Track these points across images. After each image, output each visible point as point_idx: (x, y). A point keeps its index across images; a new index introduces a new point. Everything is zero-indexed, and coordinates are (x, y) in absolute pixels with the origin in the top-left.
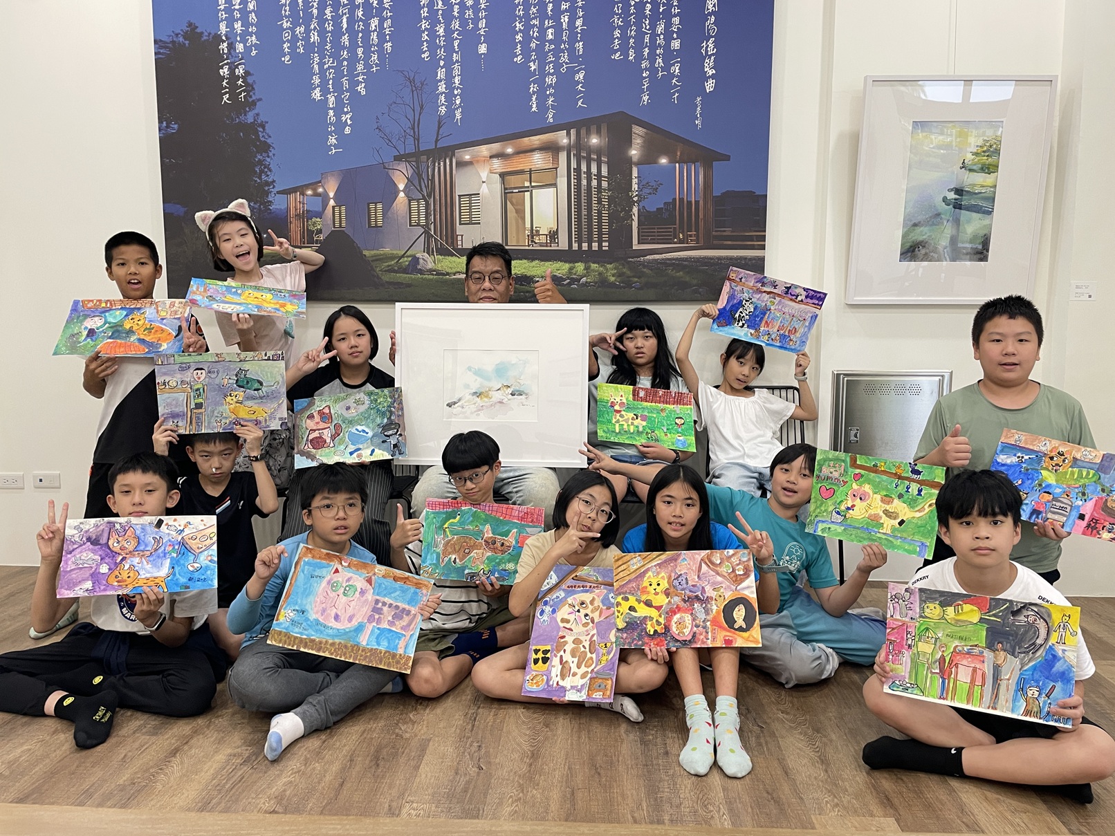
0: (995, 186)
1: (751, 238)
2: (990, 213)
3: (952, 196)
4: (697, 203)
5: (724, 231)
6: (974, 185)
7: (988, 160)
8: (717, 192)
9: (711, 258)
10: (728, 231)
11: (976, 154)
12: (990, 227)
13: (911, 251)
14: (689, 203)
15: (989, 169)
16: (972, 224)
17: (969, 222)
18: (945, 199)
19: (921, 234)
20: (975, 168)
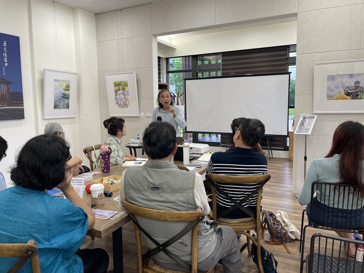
0: (69, 94)
1: (20, 104)
2: (69, 99)
3: (62, 95)
4: (6, 94)
5: (13, 102)
6: (66, 93)
7: (67, 88)
8: (11, 92)
9: (11, 109)
10: (14, 102)
11: (66, 87)
12: (69, 102)
13: (56, 107)
14: (4, 94)
15: (68, 90)
16: (66, 101)
17: (65, 101)
18: (61, 96)
19: (58, 103)
20: (66, 90)
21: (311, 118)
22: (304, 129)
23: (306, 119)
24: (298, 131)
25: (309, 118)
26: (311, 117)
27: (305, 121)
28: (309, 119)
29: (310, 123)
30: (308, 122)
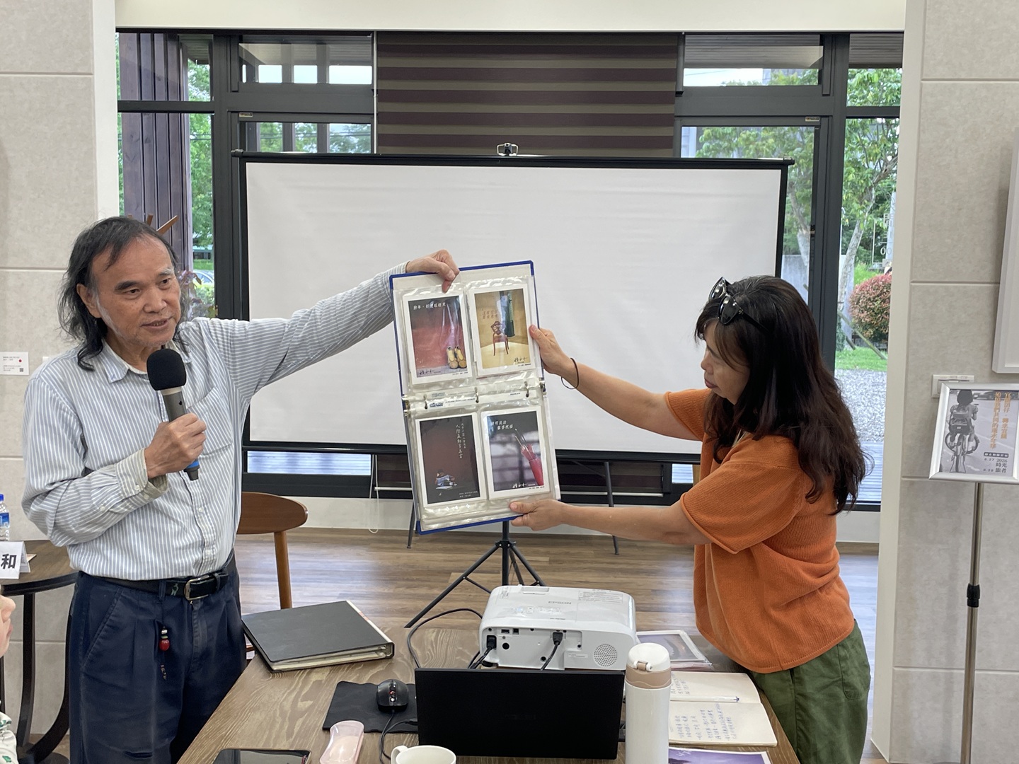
21: (1003, 397)
22: (979, 453)
23: (975, 402)
24: (950, 463)
25: (990, 395)
26: (997, 394)
27: (975, 412)
28: (993, 402)
29: (1005, 426)
30: (990, 419)
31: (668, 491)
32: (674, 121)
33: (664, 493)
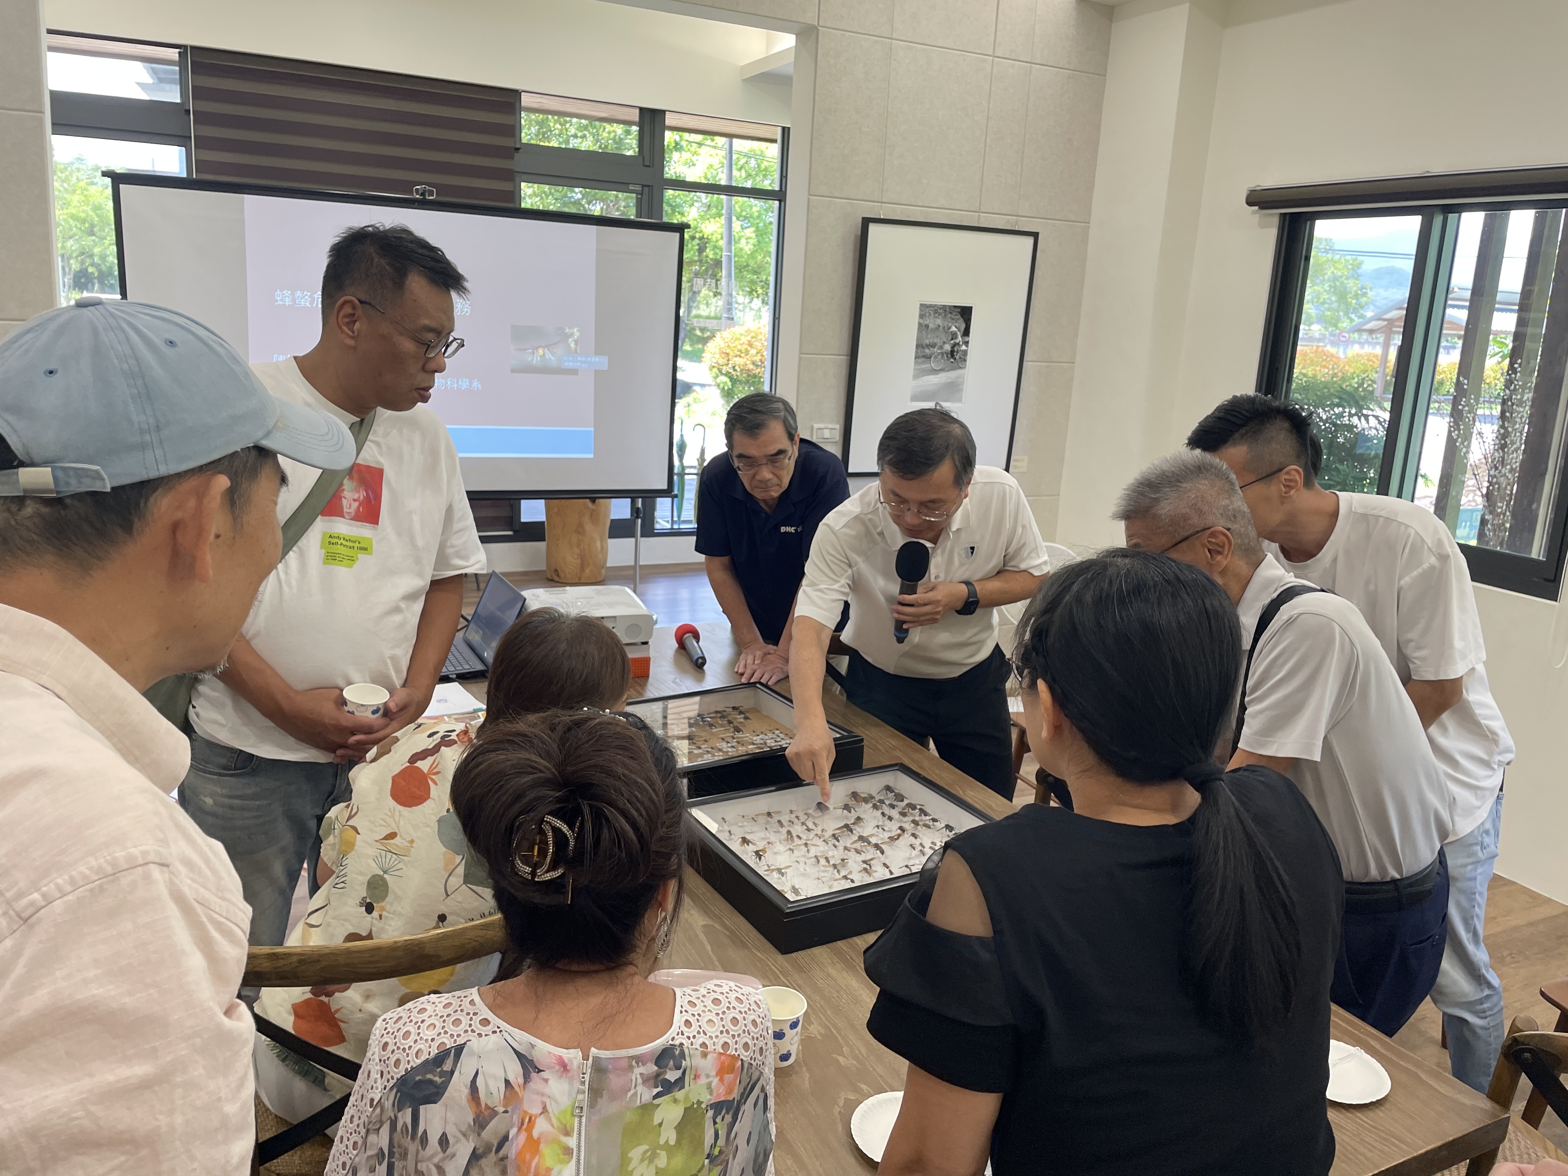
31: (517, 528)
32: (512, 177)
33: (515, 532)
